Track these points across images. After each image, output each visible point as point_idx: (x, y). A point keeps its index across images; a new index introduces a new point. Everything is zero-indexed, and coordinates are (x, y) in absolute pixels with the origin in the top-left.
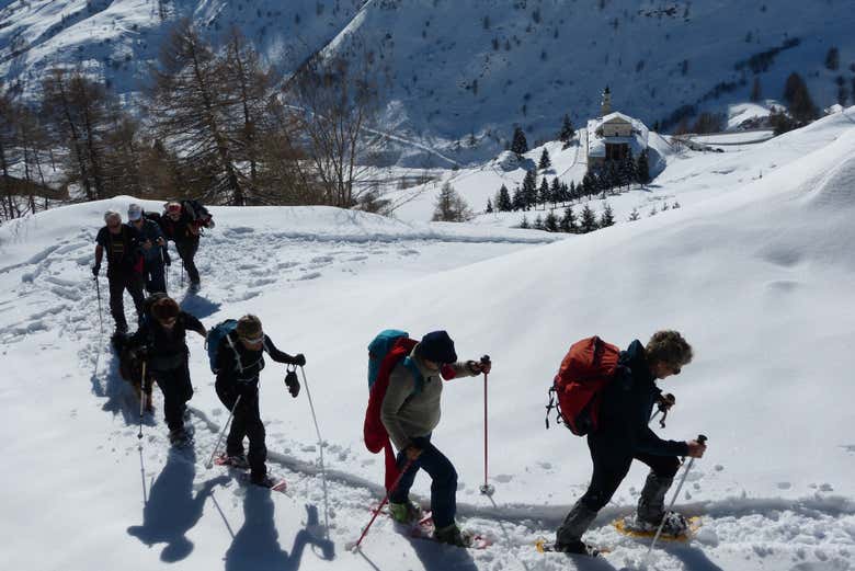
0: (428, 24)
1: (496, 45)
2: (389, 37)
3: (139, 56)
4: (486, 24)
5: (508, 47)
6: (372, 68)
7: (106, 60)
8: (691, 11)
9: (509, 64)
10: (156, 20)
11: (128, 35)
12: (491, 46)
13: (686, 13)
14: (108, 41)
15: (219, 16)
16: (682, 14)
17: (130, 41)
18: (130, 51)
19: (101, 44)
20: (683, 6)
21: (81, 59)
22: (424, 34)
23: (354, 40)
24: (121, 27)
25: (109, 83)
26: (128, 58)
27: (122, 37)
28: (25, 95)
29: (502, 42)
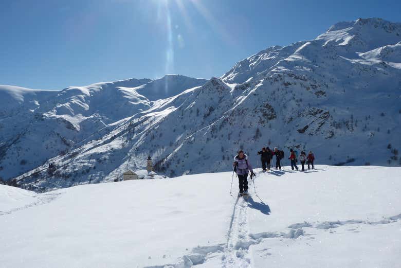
0: (202, 149)
1: (224, 158)
2: (187, 154)
3: (110, 159)
4: (223, 150)
5: (228, 159)
6: (178, 165)
7: (98, 159)
8: (306, 146)
9: (228, 165)
10: (121, 147)
11: (109, 151)
12: (222, 158)
13: (304, 147)
14: (101, 153)
15: (140, 146)
16: (303, 147)
17: (109, 153)
18: (107, 157)
19: (98, 154)
20: (303, 144)
21: (90, 159)
22: (200, 153)
23: (176, 155)
24: (109, 149)
25: (95, 168)
26: (105, 159)
27: (106, 152)
28: (67, 170)
29: (226, 157)
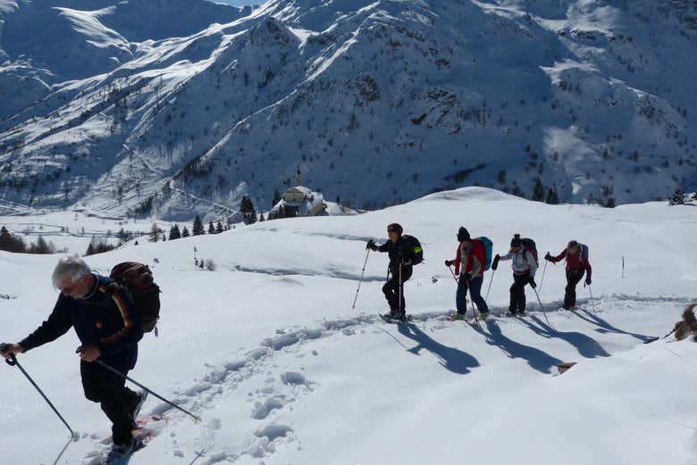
0: (266, 144)
1: (304, 158)
2: (242, 150)
3: (92, 154)
4: (301, 145)
5: (311, 160)
6: (229, 168)
7: (70, 155)
8: (423, 145)
9: (311, 170)
10: (108, 133)
11: (88, 141)
12: (302, 158)
13: (421, 146)
14: (74, 143)
15: (146, 133)
16: (419, 145)
17: (89, 145)
18: (86, 151)
19: (69, 146)
20: (419, 141)
21: (54, 153)
22: (263, 150)
23: (221, 152)
24: (85, 136)
25: (68, 170)
26: (84, 155)
27: (83, 142)
28: (12, 173)
29: (308, 156)
